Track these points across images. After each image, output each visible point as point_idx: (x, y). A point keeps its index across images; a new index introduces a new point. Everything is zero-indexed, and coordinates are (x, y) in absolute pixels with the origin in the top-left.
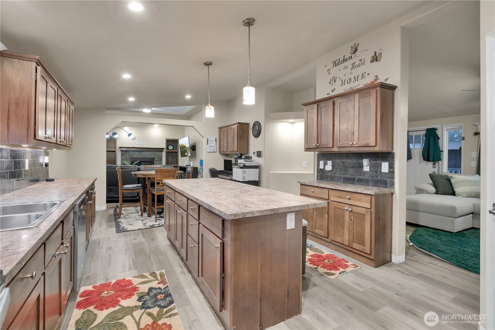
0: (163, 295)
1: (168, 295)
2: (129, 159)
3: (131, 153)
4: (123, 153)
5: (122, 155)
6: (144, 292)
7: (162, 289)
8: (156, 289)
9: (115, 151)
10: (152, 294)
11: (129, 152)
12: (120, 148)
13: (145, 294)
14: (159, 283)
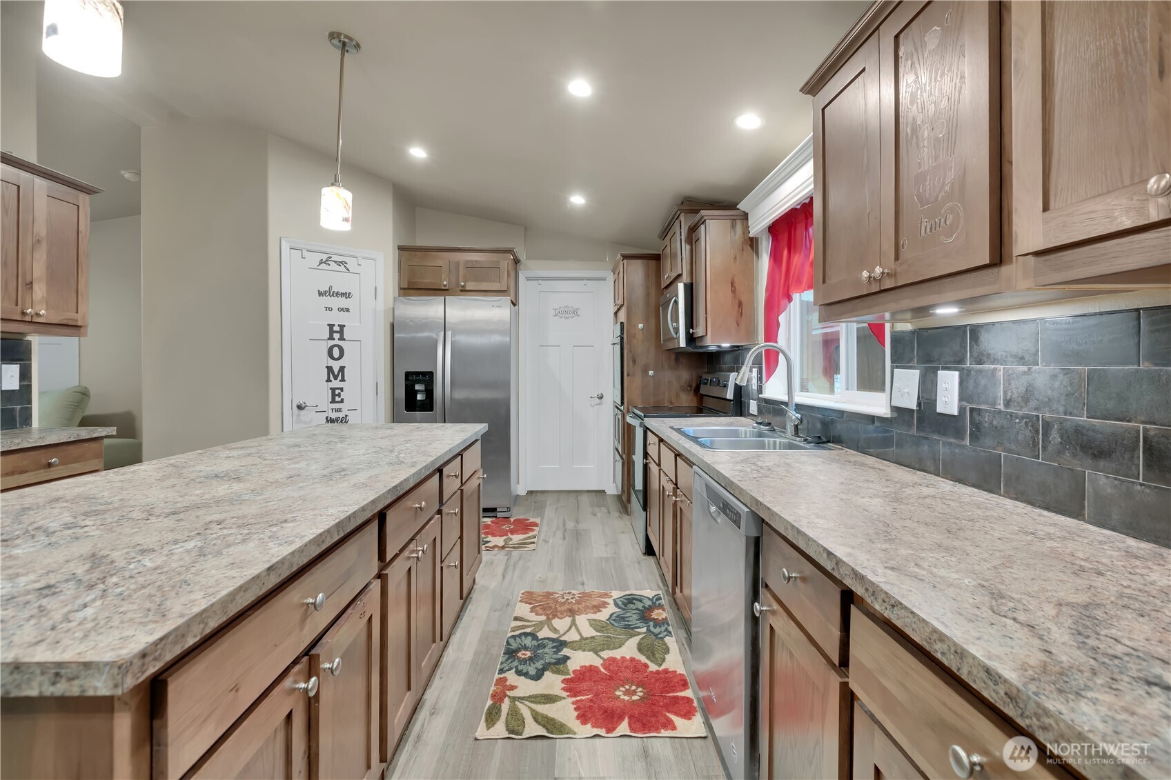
0: (519, 655)
1: (511, 653)
6: (554, 672)
7: (514, 669)
8: (526, 675)
10: (539, 665)
13: (552, 666)
14: (513, 688)
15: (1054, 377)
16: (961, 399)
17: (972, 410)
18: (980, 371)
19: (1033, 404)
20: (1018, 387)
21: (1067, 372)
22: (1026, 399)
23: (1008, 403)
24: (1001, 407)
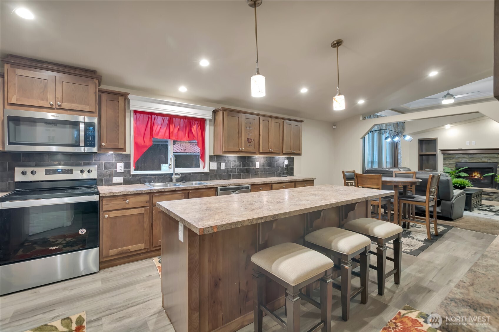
2: (454, 163)
3: (457, 156)
4: (446, 156)
5: (444, 159)
9: (435, 155)
11: (454, 156)
12: (441, 151)
15: (238, 163)
16: (225, 167)
17: (227, 168)
18: (228, 163)
19: (236, 166)
20: (234, 165)
21: (240, 162)
22: (235, 166)
23: (232, 167)
24: (231, 167)
